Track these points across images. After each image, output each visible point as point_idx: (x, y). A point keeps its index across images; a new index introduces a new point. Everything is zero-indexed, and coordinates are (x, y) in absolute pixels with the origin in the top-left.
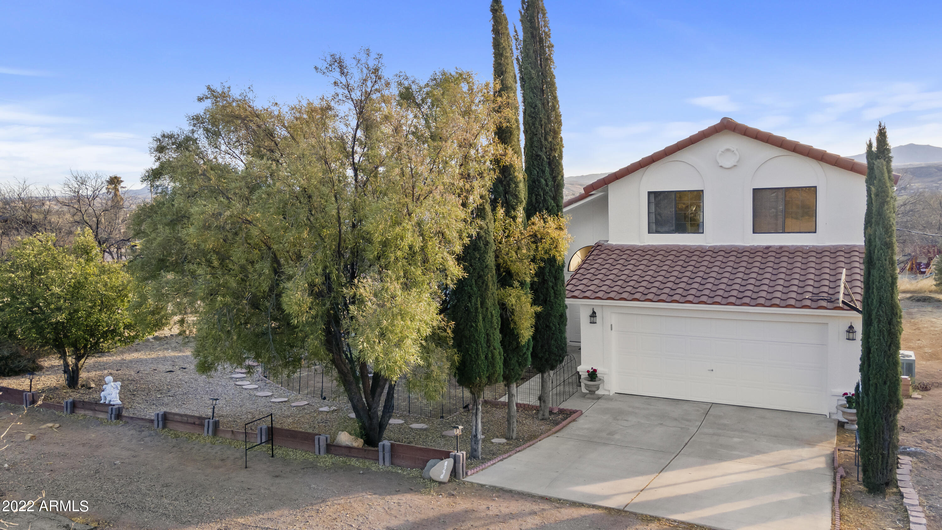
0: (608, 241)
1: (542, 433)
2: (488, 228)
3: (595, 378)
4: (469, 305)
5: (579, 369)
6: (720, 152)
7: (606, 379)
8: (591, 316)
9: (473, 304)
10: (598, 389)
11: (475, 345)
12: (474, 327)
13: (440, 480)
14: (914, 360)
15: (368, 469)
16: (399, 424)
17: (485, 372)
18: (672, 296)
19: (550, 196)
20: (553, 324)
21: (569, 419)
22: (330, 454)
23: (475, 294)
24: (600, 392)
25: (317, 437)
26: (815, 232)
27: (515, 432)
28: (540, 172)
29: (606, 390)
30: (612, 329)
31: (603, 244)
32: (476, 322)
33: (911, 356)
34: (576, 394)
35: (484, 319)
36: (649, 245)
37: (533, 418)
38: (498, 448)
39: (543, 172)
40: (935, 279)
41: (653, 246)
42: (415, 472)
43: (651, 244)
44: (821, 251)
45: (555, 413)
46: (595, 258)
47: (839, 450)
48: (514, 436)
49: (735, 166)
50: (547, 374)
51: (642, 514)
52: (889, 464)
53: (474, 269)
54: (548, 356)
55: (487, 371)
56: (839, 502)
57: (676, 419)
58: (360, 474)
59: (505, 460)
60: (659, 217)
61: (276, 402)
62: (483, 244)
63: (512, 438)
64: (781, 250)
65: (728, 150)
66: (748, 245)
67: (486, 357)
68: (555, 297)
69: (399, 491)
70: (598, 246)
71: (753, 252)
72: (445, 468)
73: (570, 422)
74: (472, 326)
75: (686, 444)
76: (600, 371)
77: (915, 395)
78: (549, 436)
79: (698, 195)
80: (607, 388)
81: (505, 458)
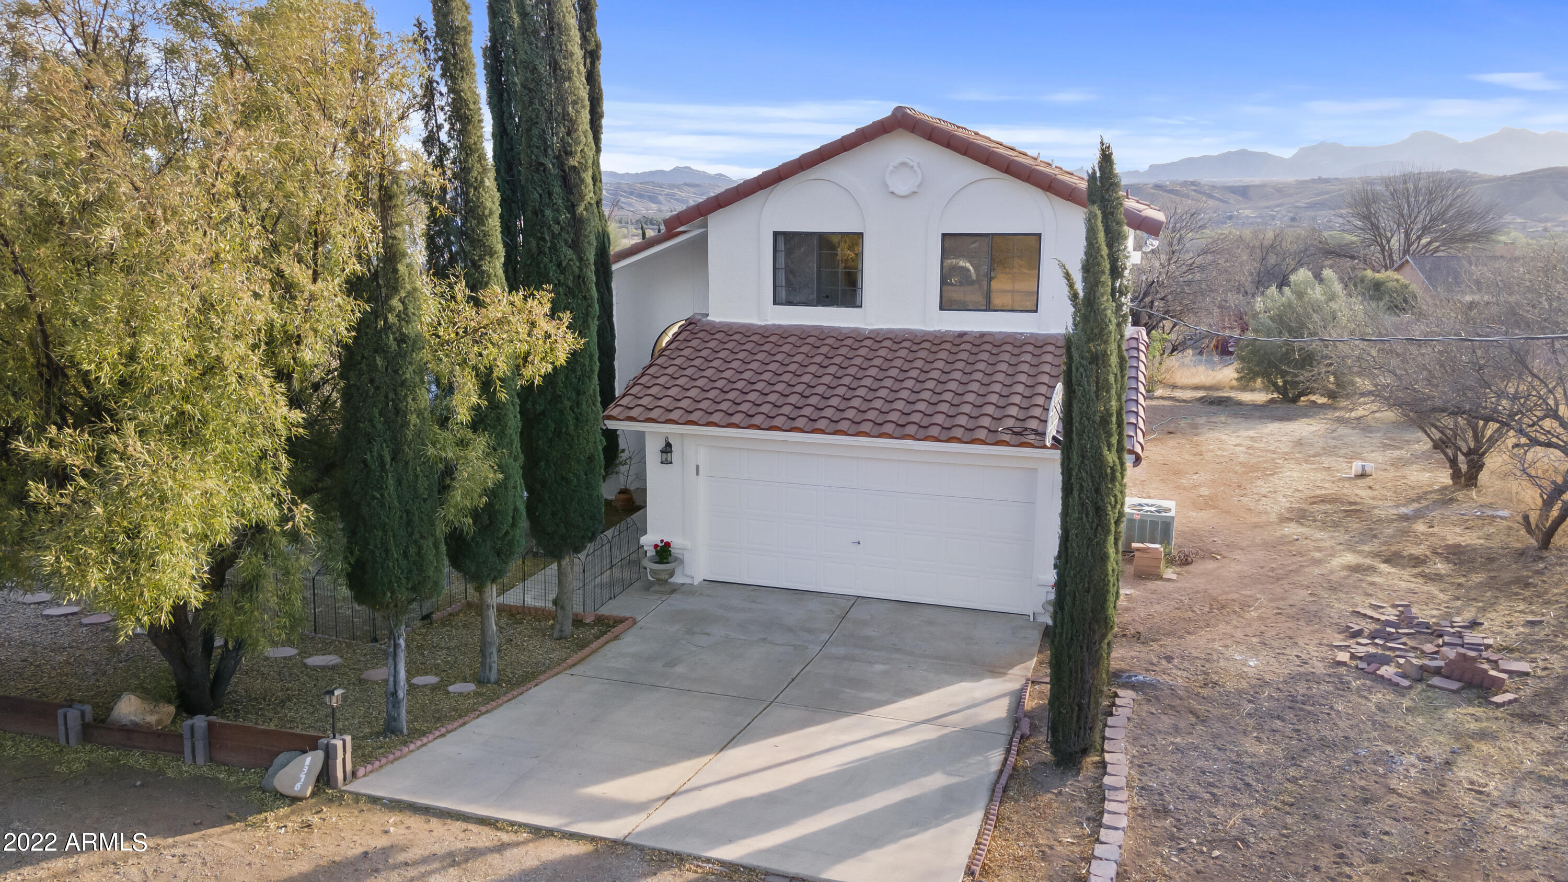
0: (707, 315)
1: (548, 668)
2: (406, 309)
3: (666, 558)
4: (368, 457)
5: (644, 540)
6: (891, 168)
7: (687, 557)
8: (662, 452)
9: (375, 454)
10: (672, 574)
11: (380, 533)
12: (377, 499)
13: (293, 794)
14: (1173, 518)
15: (161, 772)
16: (285, 658)
17: (404, 581)
18: (794, 419)
19: (566, 241)
20: (575, 475)
21: (609, 635)
22: (90, 742)
23: (379, 436)
24: (678, 579)
25: (60, 712)
26: (1036, 311)
27: (495, 670)
28: (545, 196)
29: (687, 576)
30: (698, 474)
31: (699, 320)
32: (381, 488)
33: (1170, 510)
34: (637, 584)
35: (399, 482)
36: (774, 325)
37: (544, 635)
38: (454, 703)
39: (550, 194)
40: (1237, 371)
41: (780, 326)
42: (252, 777)
43: (777, 322)
44: (1041, 344)
45: (588, 625)
46: (681, 347)
47: (1033, 682)
48: (493, 676)
49: (914, 193)
50: (568, 560)
51: (654, 849)
52: (1090, 720)
53: (378, 388)
54: (564, 531)
55: (407, 578)
56: (1005, 790)
57: (790, 630)
58: (135, 786)
59: (449, 736)
60: (791, 277)
61: (52, 616)
62: (395, 339)
63: (489, 682)
64: (982, 340)
65: (904, 164)
66: (931, 329)
67: (405, 555)
68: (576, 426)
69: (201, 823)
70: (690, 324)
71: (937, 341)
72: (306, 770)
73: (607, 642)
74: (374, 498)
75: (793, 680)
76: (677, 542)
77: (1169, 573)
78: (558, 674)
79: (856, 239)
80: (688, 573)
81: (452, 731)
